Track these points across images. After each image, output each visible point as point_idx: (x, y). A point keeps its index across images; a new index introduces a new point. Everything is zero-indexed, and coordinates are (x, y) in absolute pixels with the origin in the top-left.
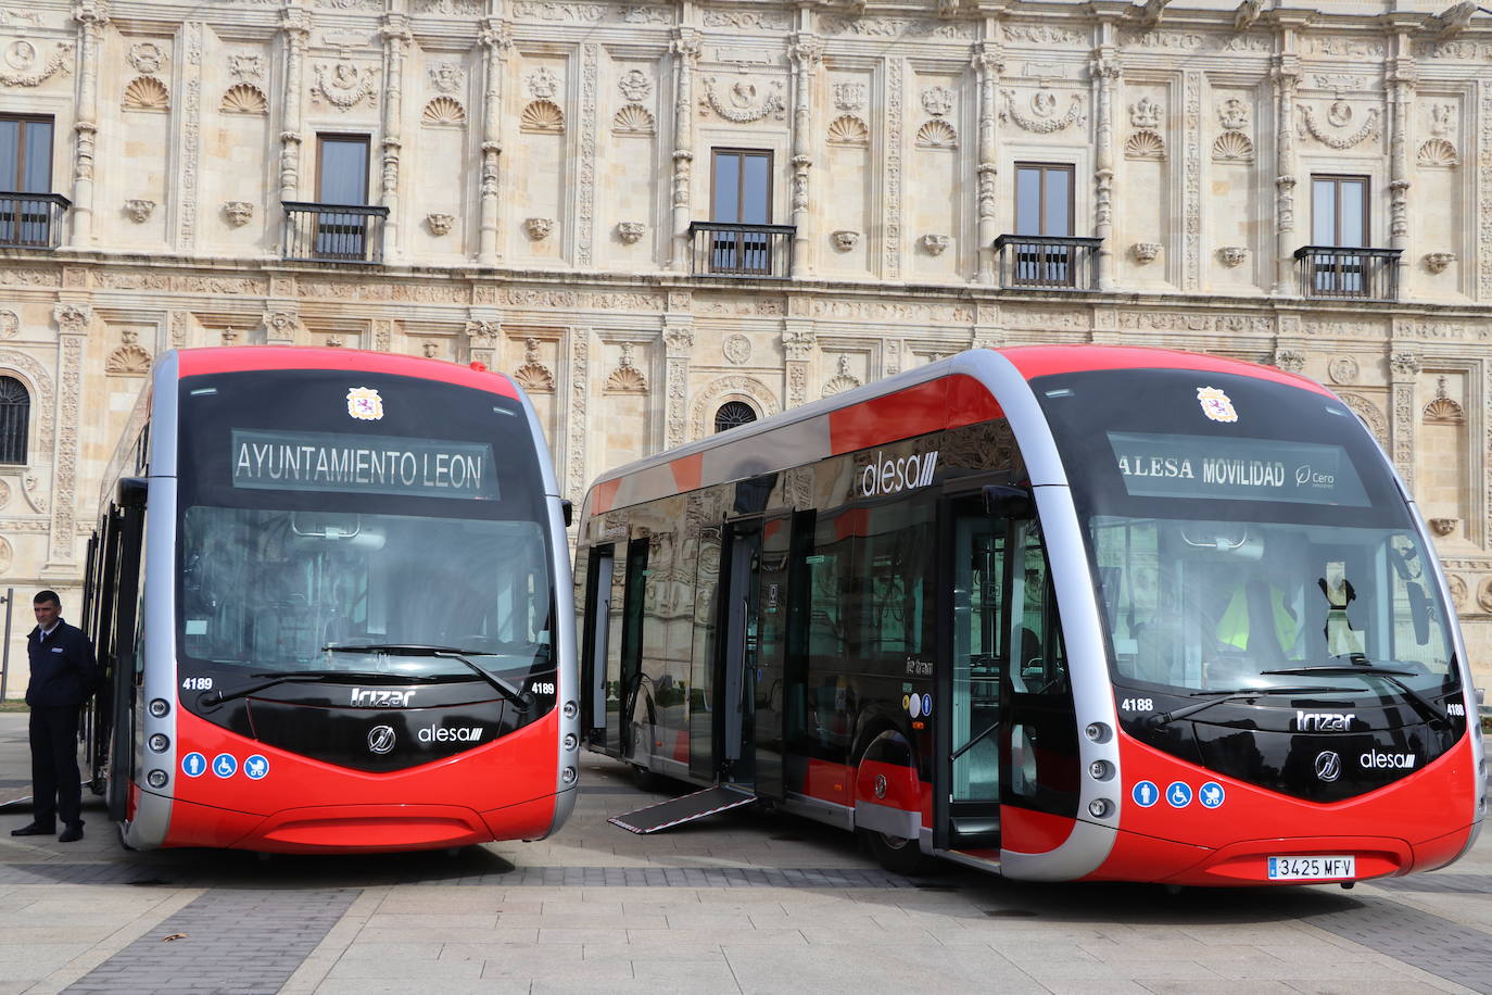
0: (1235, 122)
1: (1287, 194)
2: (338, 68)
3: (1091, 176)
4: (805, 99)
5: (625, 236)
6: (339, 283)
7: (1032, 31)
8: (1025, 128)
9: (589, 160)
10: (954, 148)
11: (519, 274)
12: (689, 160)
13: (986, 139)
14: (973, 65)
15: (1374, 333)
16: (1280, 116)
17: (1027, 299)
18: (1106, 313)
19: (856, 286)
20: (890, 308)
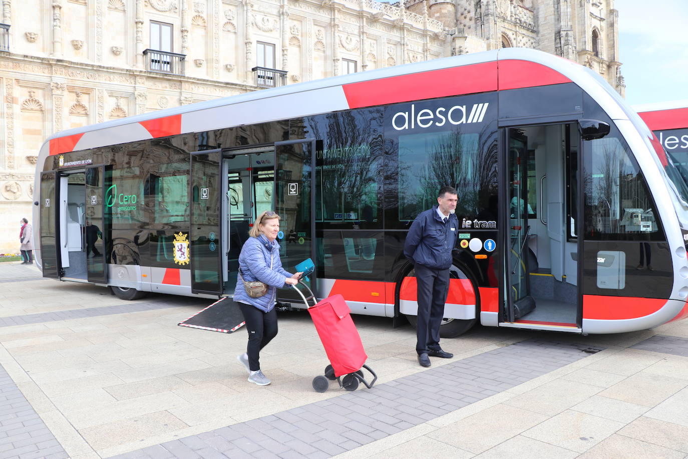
0: (320, 38)
1: (337, 64)
3: (281, 50)
5: (115, 52)
8: (260, 29)
9: (100, 18)
10: (235, 33)
11: (74, 63)
12: (142, 23)
13: (249, 31)
14: (244, 3)
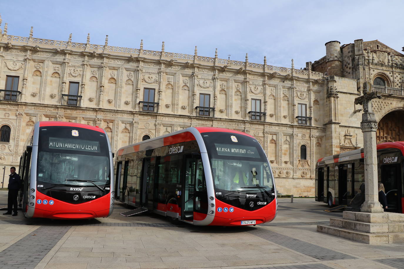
0: (239, 89)
1: (247, 102)
2: (74, 70)
3: (213, 96)
4: (162, 80)
5: (127, 103)
6: (71, 110)
7: (203, 70)
8: (201, 87)
9: (121, 89)
10: (189, 90)
12: (140, 90)
13: (194, 89)
14: (193, 76)
15: (261, 127)
16: (246, 88)
17: (201, 118)
18: (215, 121)
19: (170, 114)
20: (176, 119)
